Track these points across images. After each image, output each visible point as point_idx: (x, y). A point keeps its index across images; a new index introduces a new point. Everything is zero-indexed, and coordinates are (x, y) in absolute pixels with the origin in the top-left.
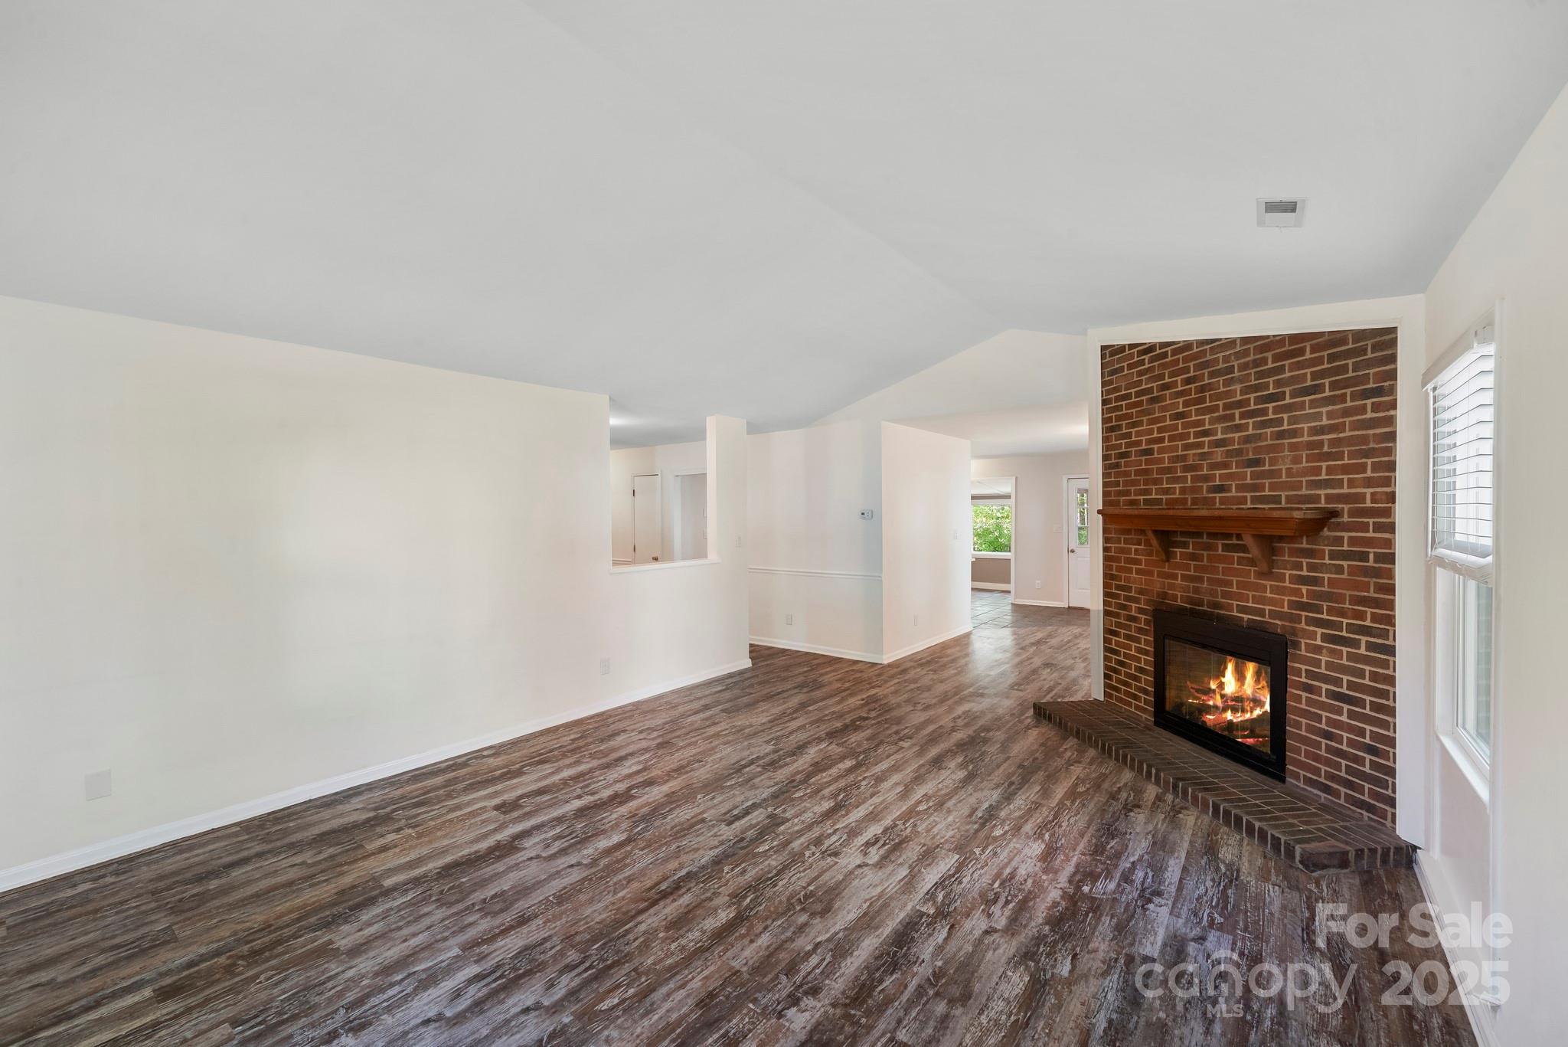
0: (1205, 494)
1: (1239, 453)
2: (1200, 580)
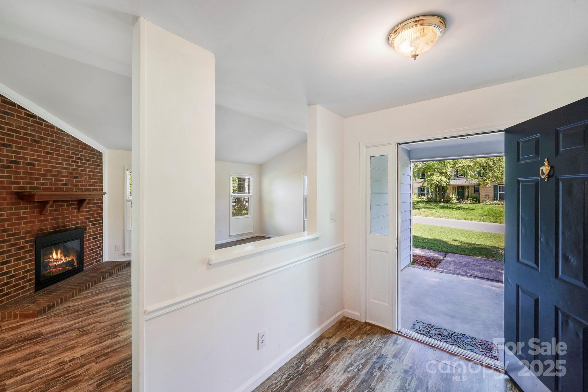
0: (60, 187)
1: (71, 173)
2: (58, 219)
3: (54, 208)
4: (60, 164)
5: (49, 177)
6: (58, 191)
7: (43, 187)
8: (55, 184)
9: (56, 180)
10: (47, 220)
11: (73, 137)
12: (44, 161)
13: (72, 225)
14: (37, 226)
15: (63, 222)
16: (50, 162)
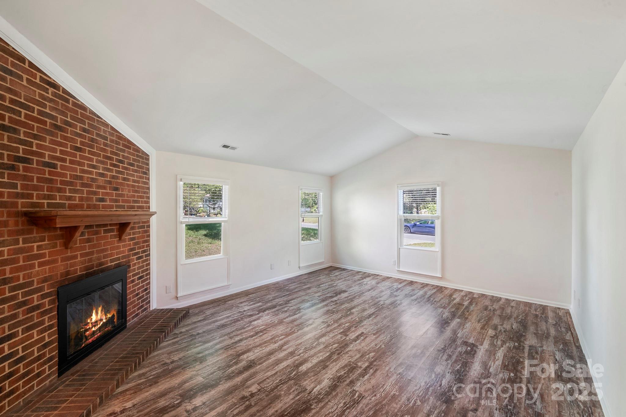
0: (95, 203)
1: (110, 182)
2: (92, 253)
3: (86, 237)
4: (94, 167)
5: (78, 188)
6: (92, 210)
7: (69, 204)
8: (88, 199)
9: (89, 192)
10: (75, 257)
11: (113, 128)
12: (71, 162)
13: (112, 261)
14: (60, 267)
15: (99, 259)
16: (79, 164)
